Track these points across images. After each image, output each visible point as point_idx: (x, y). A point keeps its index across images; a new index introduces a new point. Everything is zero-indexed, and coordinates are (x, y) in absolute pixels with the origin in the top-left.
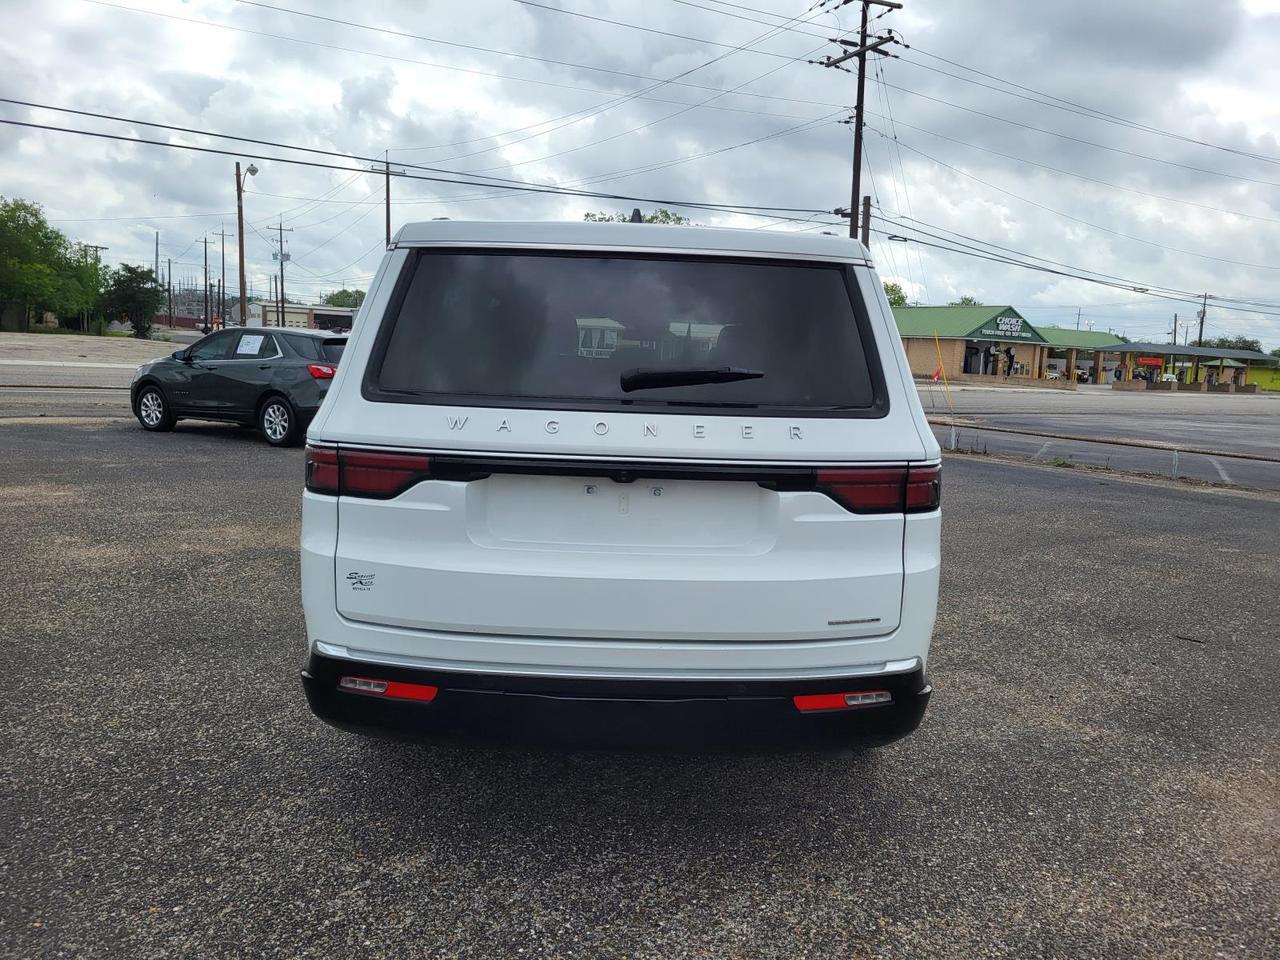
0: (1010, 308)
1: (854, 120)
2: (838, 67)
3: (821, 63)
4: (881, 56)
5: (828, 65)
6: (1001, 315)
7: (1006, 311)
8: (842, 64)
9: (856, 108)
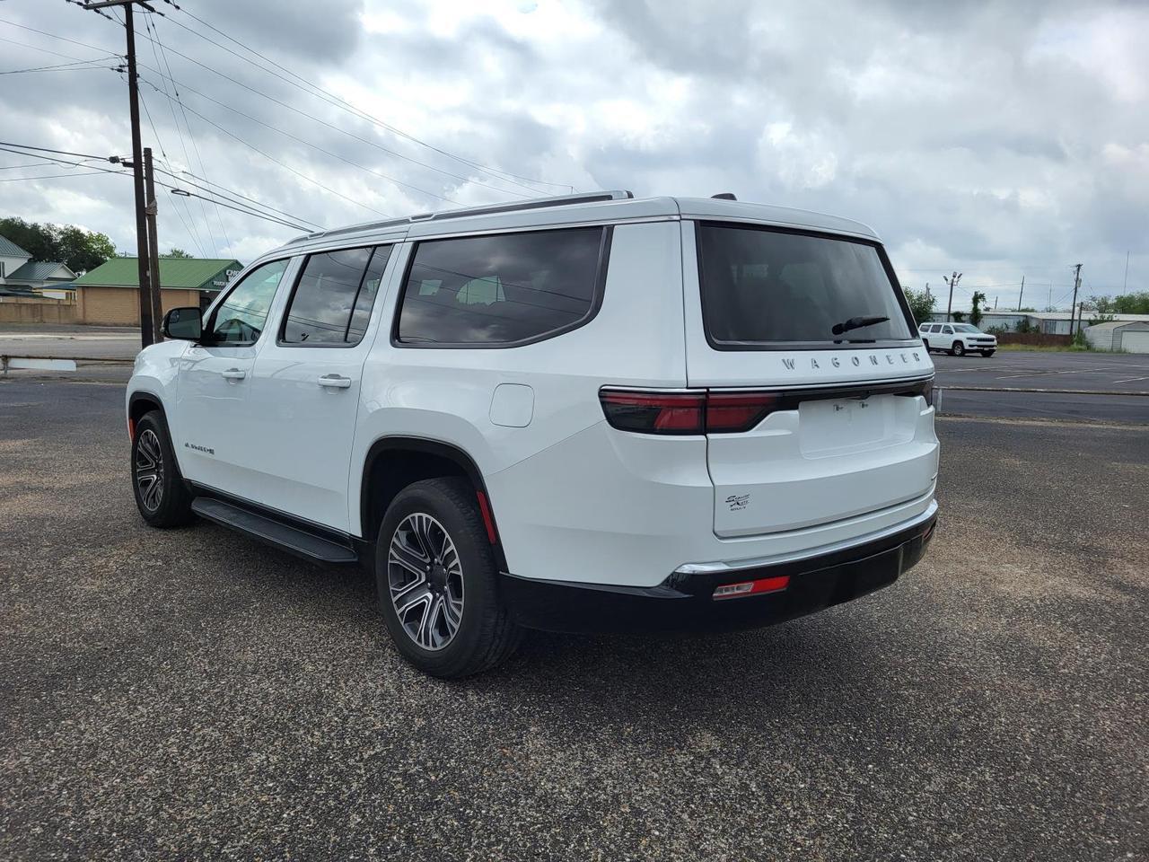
0: (237, 262)
1: (127, 69)
2: (98, 12)
3: (80, 4)
4: (146, 10)
5: (87, 7)
6: (228, 268)
7: (233, 265)
8: (102, 9)
9: (126, 57)
